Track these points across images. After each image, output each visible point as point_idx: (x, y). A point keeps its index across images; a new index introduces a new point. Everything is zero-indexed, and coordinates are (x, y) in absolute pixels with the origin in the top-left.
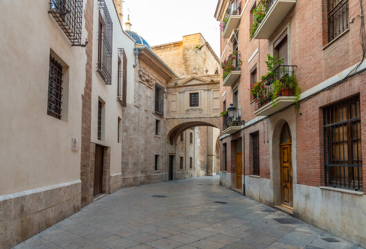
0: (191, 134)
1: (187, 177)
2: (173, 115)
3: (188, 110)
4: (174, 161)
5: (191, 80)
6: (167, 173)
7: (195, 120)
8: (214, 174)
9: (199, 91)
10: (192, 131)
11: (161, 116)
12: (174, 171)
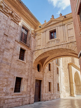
0: (58, 68)
1: (55, 98)
2: (38, 48)
3: (49, 42)
4: (42, 85)
5: (50, 23)
6: (33, 96)
7: (54, 48)
8: (75, 95)
9: (56, 28)
10: (57, 66)
11: (29, 47)
12: (42, 93)
